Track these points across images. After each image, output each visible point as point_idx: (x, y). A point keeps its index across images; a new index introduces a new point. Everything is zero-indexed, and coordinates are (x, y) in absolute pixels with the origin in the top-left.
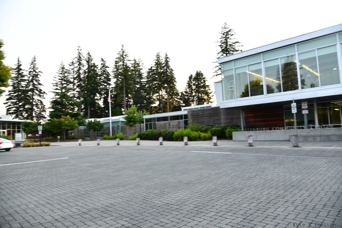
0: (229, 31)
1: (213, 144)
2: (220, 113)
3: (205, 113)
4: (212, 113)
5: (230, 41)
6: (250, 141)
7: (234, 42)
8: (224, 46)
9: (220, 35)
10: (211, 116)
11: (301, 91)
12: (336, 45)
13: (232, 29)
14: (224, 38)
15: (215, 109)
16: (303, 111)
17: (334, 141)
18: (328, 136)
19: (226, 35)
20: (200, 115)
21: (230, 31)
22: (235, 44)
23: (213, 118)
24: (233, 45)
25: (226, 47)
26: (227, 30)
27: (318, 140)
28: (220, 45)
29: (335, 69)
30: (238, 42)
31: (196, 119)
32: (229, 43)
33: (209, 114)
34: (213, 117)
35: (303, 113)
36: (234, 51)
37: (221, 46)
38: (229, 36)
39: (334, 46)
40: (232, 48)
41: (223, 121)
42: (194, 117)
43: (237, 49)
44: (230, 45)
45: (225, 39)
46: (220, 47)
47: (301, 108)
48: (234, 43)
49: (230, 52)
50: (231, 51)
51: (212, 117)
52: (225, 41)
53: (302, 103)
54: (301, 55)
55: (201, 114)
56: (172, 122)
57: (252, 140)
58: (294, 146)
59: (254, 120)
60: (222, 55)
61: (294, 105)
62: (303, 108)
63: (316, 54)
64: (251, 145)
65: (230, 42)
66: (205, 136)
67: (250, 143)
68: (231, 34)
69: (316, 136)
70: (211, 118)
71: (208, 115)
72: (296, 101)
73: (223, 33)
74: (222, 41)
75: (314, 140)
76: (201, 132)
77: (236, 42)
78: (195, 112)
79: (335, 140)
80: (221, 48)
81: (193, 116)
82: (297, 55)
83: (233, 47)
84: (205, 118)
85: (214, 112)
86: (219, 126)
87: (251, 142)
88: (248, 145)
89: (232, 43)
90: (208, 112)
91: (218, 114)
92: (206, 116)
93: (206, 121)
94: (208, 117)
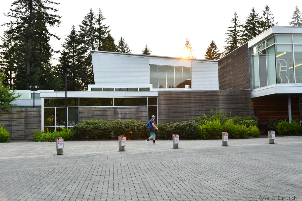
2: (218, 99)
3: (193, 98)
4: (204, 98)
10: (203, 103)
15: (211, 93)
20: (182, 100)
31: (174, 105)
33: (200, 100)
42: (171, 102)
51: (205, 105)
55: (184, 98)
56: (120, 108)
59: (266, 112)
70: (203, 106)
71: (197, 102)
78: (174, 95)
81: (169, 100)
84: (192, 105)
85: (208, 98)
90: (198, 97)
91: (215, 101)
92: (194, 102)
93: (195, 110)
94: (197, 105)
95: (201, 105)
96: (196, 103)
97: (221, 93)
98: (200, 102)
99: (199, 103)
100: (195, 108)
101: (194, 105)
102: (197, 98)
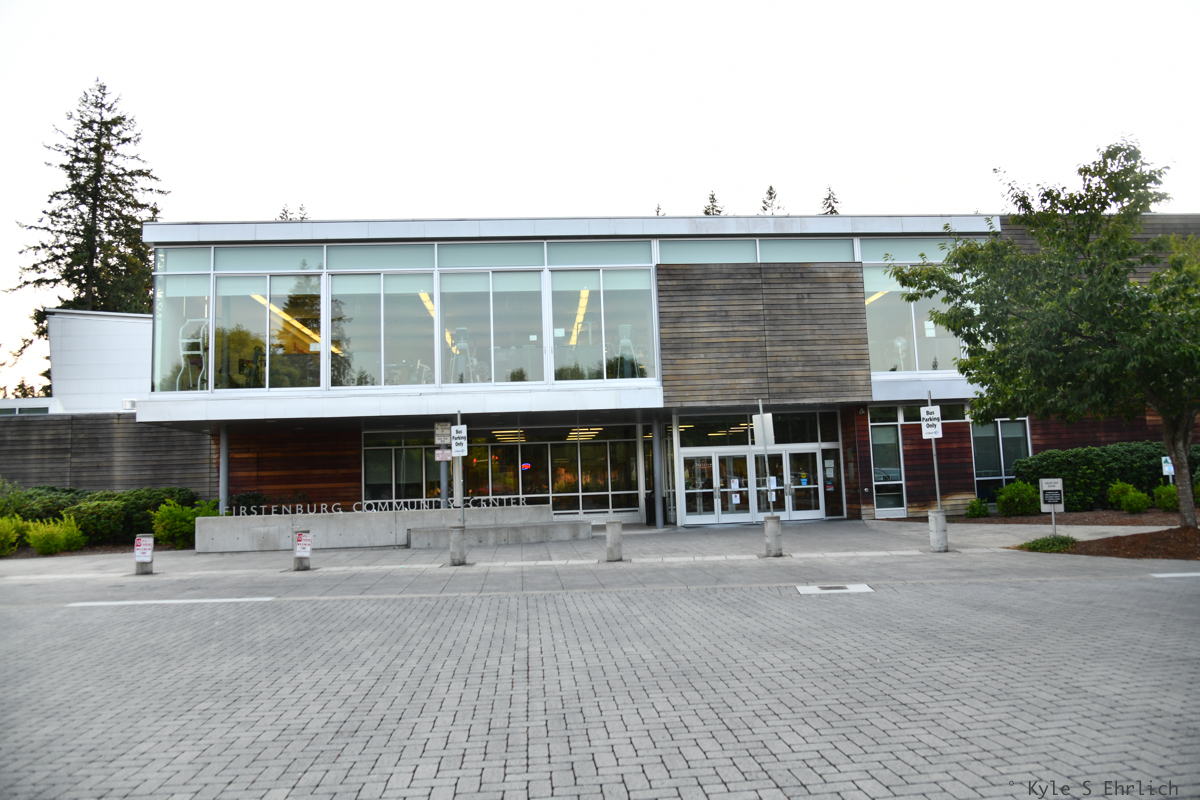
0: (116, 122)
1: (133, 569)
2: (110, 439)
4: (70, 436)
5: (118, 161)
6: (303, 551)
7: (129, 170)
8: (86, 173)
9: (71, 128)
10: (66, 451)
11: (440, 390)
12: (540, 271)
13: (128, 118)
14: (89, 141)
15: (90, 422)
16: (437, 452)
17: (529, 544)
18: (515, 529)
19: (100, 135)
21: (120, 123)
22: (136, 178)
23: (74, 460)
24: (127, 179)
25: (95, 178)
26: (108, 117)
27: (491, 541)
28: (66, 163)
29: (533, 338)
30: (147, 174)
32: (108, 168)
33: (56, 440)
34: (75, 455)
35: (437, 459)
36: (128, 204)
37: (67, 167)
38: (114, 142)
39: (536, 274)
40: (120, 189)
41: (118, 474)
43: (140, 198)
44: (112, 175)
45: (93, 145)
46: (65, 173)
47: (433, 443)
48: (131, 174)
49: (106, 204)
50: (113, 199)
51: (69, 456)
52: (93, 155)
53: (436, 425)
54: (446, 279)
55: (9, 438)
57: (308, 548)
58: (456, 562)
60: (75, 207)
61: (457, 432)
62: (438, 441)
63: (491, 286)
64: (302, 566)
65: (114, 163)
66: (50, 538)
67: (301, 560)
68: (122, 136)
69: (486, 530)
70: (63, 460)
71: (48, 447)
72: (467, 419)
73: (86, 120)
74: (76, 150)
75: (480, 542)
76: (25, 519)
77: (140, 173)
79: (532, 540)
80: (73, 176)
82: (436, 275)
83: (127, 187)
84: (33, 457)
85: (82, 436)
86: (108, 492)
87: (306, 553)
88: (292, 565)
89: (121, 172)
90: (52, 432)
91: (100, 445)
92: (39, 447)
93: (38, 471)
94: (46, 456)
95: (57, 456)
96: (43, 451)
97: (121, 421)
98: (57, 447)
99: (54, 451)
100: (38, 466)
101: (39, 457)
102: (48, 437)
